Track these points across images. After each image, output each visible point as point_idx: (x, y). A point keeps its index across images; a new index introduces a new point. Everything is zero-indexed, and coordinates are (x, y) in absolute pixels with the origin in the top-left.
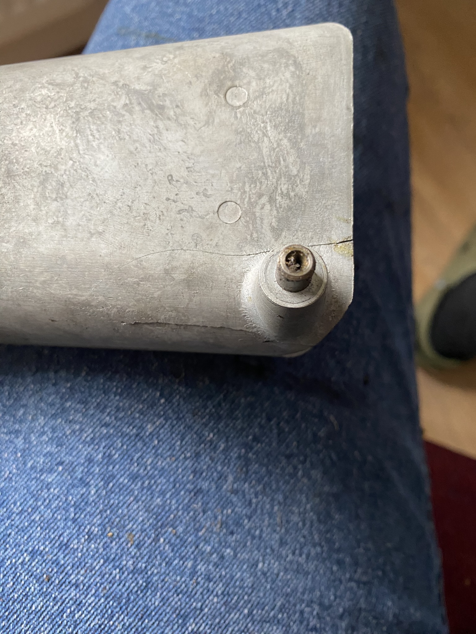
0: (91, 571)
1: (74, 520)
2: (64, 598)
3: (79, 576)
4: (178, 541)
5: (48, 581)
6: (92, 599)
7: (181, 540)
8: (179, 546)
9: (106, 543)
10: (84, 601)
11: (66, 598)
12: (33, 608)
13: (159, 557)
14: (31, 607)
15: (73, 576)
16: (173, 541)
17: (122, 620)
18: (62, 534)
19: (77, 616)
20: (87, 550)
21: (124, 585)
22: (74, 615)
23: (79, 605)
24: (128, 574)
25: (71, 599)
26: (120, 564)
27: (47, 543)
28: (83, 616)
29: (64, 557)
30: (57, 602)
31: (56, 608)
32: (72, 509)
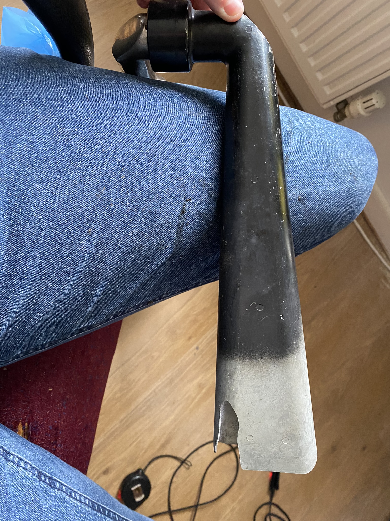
0: (109, 166)
1: (124, 154)
2: (99, 158)
3: (107, 162)
4: (124, 195)
5: (103, 151)
6: (101, 169)
7: (125, 196)
8: (123, 195)
9: (120, 168)
10: (99, 166)
11: (99, 159)
12: (92, 148)
13: (118, 189)
14: (92, 147)
15: (106, 159)
16: (124, 192)
17: (96, 182)
18: (119, 151)
19: (94, 165)
20: (116, 162)
21: (107, 179)
22: (94, 164)
23: (98, 165)
24: (111, 180)
25: (99, 161)
26: (114, 176)
27: (114, 147)
28: (95, 167)
29: (111, 154)
30: (97, 157)
31: (95, 157)
32: (127, 152)
